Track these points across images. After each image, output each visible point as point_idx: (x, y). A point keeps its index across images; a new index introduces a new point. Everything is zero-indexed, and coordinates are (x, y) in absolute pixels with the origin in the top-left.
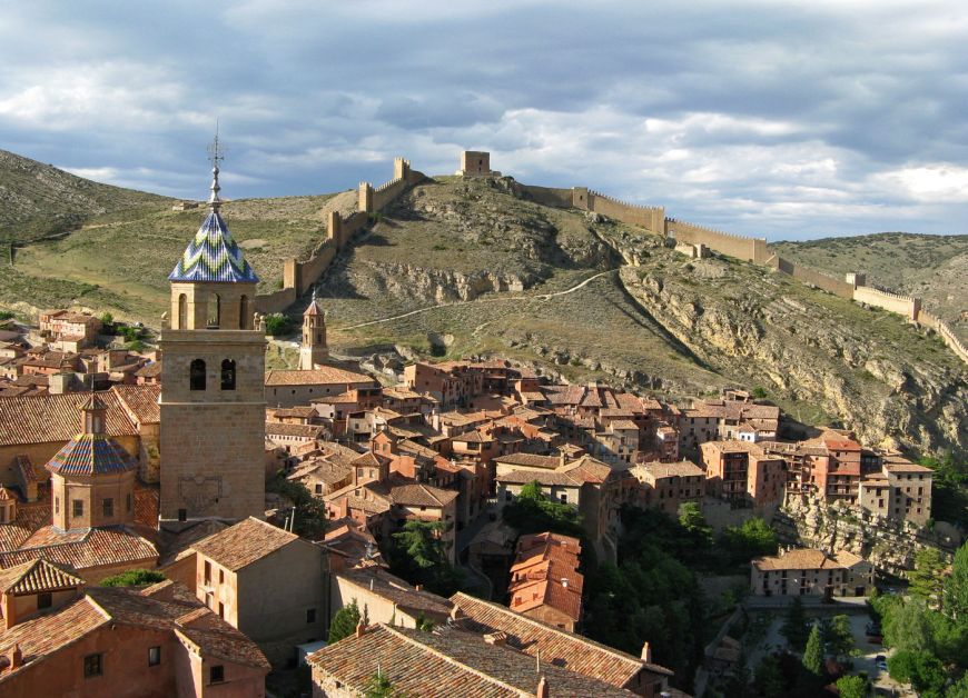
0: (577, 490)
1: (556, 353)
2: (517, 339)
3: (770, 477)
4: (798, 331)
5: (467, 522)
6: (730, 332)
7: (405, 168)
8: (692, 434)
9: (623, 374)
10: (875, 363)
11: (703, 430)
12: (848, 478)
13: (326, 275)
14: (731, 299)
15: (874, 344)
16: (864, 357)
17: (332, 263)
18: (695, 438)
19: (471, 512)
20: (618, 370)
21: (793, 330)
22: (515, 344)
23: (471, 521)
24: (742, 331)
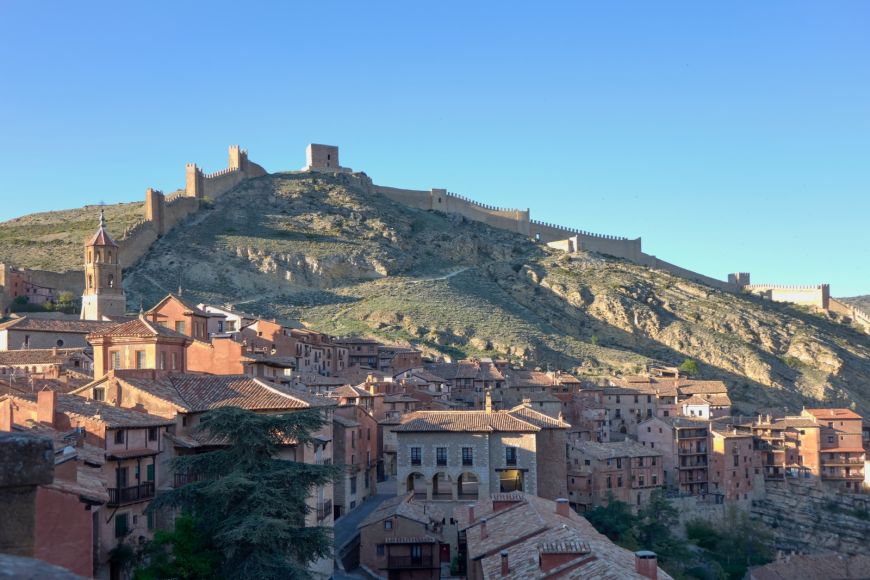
0: (533, 436)
1: (436, 332)
2: (386, 321)
3: (741, 459)
4: (703, 317)
5: (347, 504)
6: (626, 321)
7: (243, 157)
8: (618, 416)
9: (520, 353)
10: (801, 346)
11: (632, 411)
12: (847, 454)
13: (143, 261)
14: (622, 286)
15: (794, 328)
16: (786, 342)
17: (151, 249)
18: (623, 422)
19: (354, 490)
20: (513, 349)
21: (698, 318)
22: (383, 325)
23: (353, 504)
24: (639, 318)
